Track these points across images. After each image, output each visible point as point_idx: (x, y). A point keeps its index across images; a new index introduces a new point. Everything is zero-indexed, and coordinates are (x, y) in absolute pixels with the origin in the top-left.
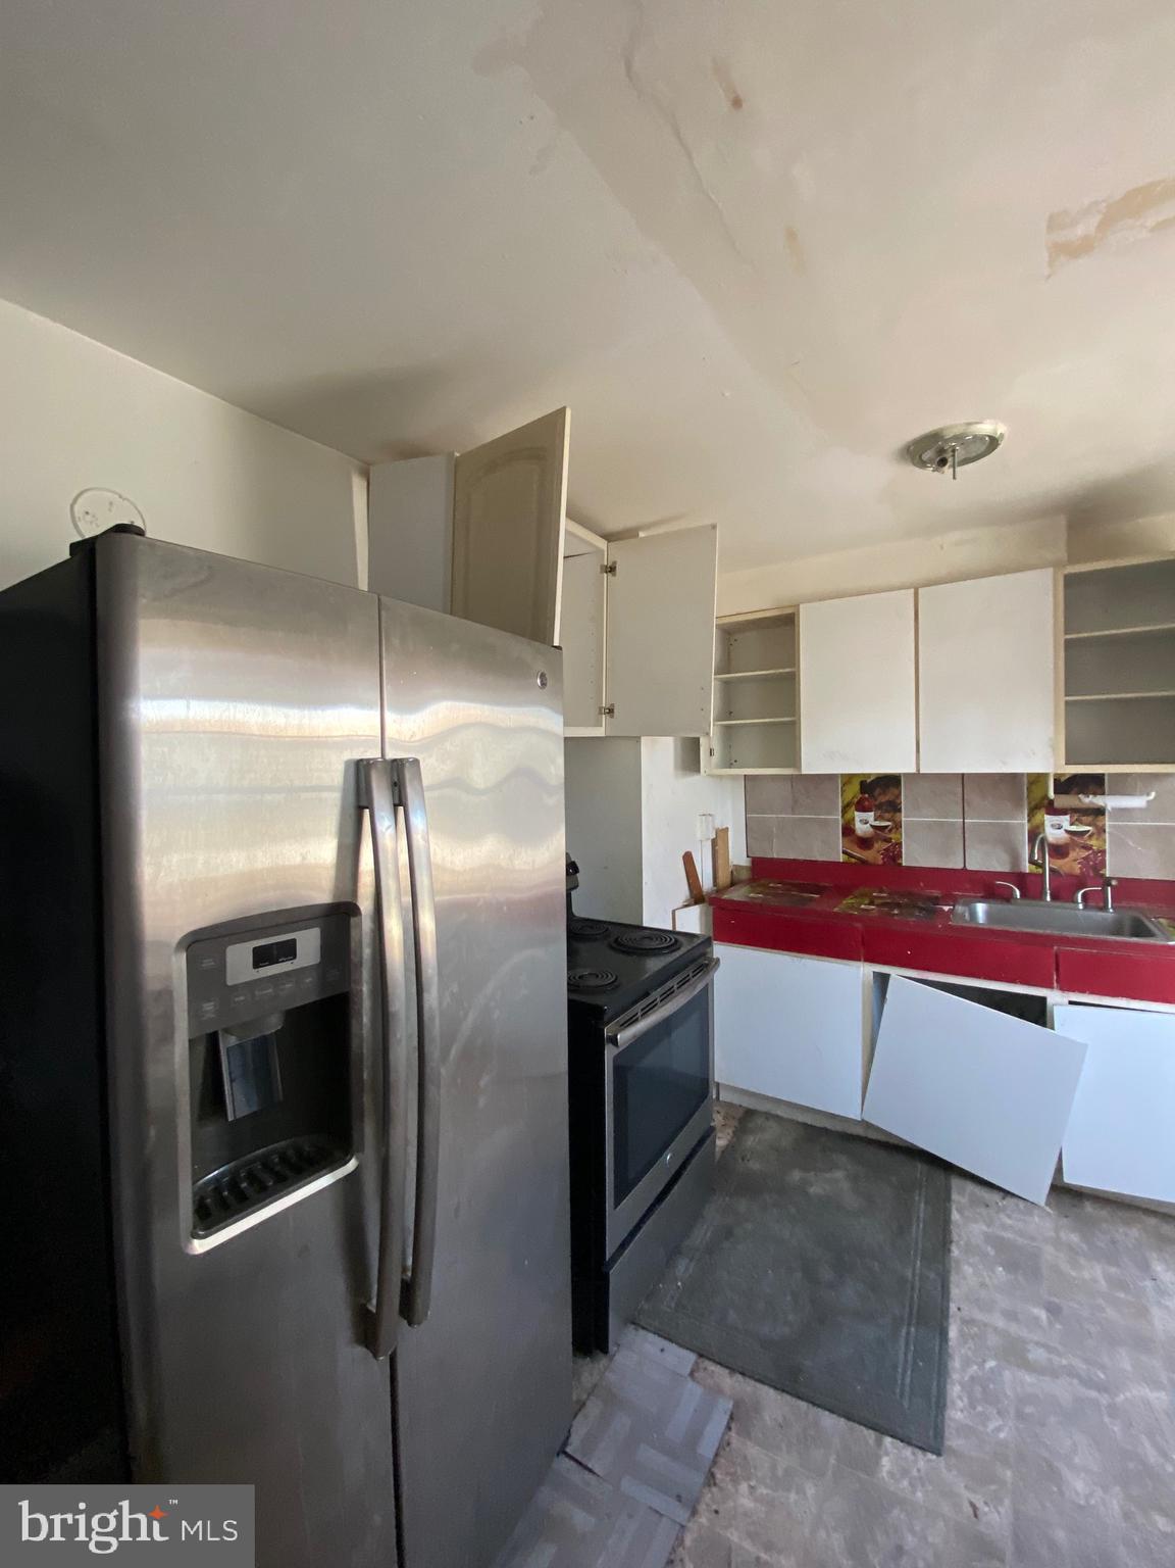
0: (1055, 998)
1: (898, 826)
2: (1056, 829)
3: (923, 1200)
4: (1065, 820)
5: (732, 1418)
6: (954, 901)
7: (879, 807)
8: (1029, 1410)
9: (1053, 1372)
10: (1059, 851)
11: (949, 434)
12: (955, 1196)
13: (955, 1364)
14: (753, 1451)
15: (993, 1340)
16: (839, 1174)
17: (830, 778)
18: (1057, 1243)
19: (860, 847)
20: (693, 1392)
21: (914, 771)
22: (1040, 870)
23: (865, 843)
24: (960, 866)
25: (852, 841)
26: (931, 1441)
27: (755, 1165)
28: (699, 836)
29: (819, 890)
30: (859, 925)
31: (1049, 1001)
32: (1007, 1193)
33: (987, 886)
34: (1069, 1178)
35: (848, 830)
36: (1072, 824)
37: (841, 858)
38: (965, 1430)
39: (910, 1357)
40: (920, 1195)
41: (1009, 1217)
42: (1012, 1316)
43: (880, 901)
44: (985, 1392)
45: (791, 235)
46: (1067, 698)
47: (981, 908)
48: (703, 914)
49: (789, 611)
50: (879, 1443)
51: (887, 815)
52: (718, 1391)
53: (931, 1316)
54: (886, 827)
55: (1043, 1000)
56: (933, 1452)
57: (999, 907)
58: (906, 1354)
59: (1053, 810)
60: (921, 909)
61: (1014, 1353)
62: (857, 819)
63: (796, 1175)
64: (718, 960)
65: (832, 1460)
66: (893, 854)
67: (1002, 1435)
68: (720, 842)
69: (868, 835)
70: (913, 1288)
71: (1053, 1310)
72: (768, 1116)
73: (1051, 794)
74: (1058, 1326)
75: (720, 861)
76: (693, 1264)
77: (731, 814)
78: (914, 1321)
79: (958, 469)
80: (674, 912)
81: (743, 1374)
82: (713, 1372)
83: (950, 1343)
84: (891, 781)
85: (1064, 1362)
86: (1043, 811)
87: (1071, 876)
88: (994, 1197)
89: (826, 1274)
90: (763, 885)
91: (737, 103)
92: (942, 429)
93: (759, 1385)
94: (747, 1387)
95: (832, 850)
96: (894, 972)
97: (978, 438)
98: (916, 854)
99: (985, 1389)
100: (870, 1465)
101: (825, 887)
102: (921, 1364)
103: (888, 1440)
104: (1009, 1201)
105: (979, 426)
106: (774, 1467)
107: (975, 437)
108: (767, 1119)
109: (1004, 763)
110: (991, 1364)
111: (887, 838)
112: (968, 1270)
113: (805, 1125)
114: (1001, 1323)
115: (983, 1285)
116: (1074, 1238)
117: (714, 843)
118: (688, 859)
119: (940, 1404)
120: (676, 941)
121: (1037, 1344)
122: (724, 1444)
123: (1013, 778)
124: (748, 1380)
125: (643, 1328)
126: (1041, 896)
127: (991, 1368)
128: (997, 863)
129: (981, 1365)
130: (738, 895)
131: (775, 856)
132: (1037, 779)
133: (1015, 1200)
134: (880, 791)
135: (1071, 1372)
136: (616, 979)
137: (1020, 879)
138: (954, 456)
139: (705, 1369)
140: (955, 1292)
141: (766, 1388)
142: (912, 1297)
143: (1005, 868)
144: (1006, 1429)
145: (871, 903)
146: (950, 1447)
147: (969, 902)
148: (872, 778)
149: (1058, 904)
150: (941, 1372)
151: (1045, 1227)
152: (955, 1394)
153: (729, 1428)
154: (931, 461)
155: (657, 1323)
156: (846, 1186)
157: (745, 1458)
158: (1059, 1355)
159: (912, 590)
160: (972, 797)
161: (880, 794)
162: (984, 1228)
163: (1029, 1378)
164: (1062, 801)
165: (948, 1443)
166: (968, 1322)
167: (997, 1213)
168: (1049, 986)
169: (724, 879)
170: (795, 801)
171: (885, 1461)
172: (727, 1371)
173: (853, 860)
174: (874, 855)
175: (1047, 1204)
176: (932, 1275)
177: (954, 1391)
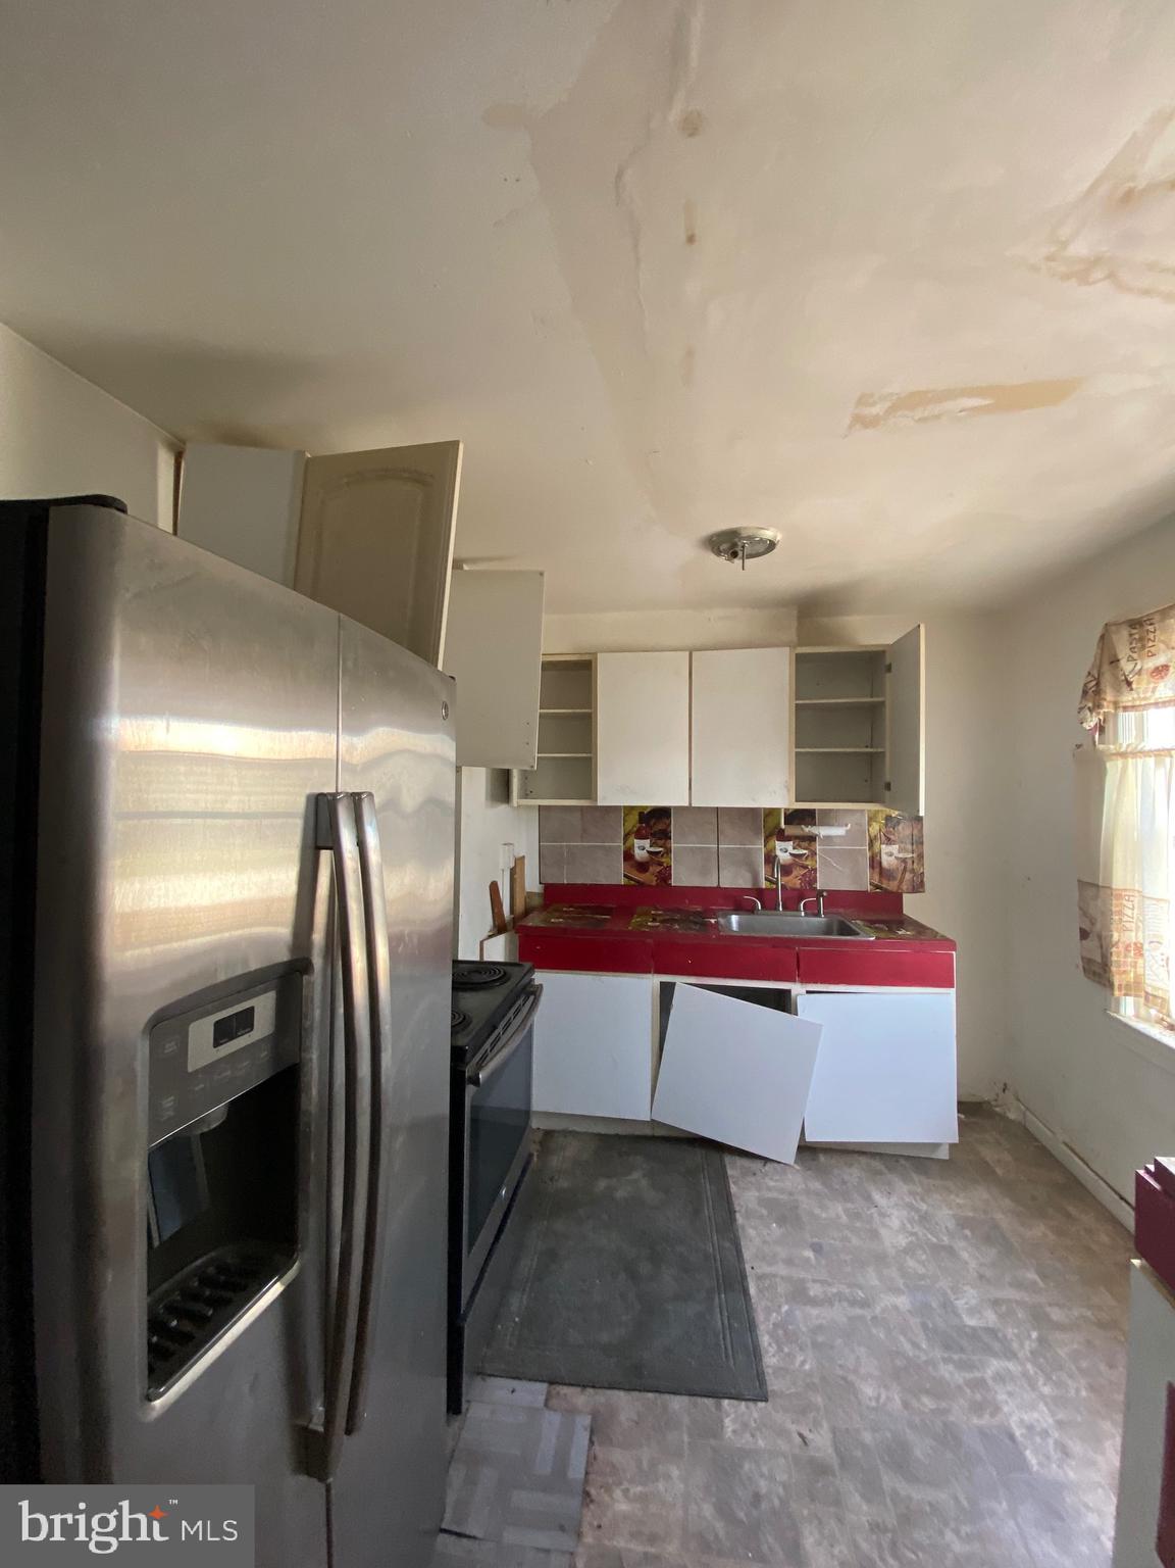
0: (797, 989)
1: (668, 851)
2: (784, 851)
3: (707, 1180)
4: (789, 845)
5: (592, 1432)
6: (714, 915)
7: (653, 835)
8: (820, 1339)
9: (828, 1301)
10: (786, 870)
11: (744, 534)
12: (730, 1172)
13: (760, 1316)
14: (617, 1456)
15: (782, 1288)
16: (635, 1175)
17: (615, 809)
18: (807, 1192)
19: (640, 872)
20: (552, 1420)
21: (687, 804)
22: (774, 886)
23: (642, 867)
24: (715, 885)
25: (632, 867)
26: (758, 1392)
27: (563, 1183)
28: (501, 866)
29: (608, 911)
30: (649, 941)
31: (793, 993)
32: (766, 1160)
33: (736, 900)
34: (809, 1138)
35: (628, 856)
36: (794, 848)
37: (623, 881)
38: (778, 1370)
39: (726, 1322)
40: (704, 1178)
41: (771, 1179)
42: (789, 1262)
43: (662, 918)
44: (786, 1334)
45: (690, 354)
46: (799, 750)
47: (734, 918)
48: (509, 943)
49: (587, 658)
50: (719, 1407)
51: (661, 842)
52: (572, 1412)
53: (733, 1280)
54: (660, 852)
55: (789, 991)
56: (762, 1401)
57: (747, 917)
58: (722, 1320)
59: (782, 836)
60: (696, 923)
61: (799, 1294)
62: (636, 845)
63: (602, 1184)
64: (541, 985)
65: (686, 1438)
66: (665, 876)
67: (807, 1367)
68: (518, 870)
69: (644, 860)
70: (715, 1260)
71: (817, 1249)
72: (566, 1133)
73: (783, 826)
74: (823, 1262)
75: (518, 889)
76: (525, 1297)
77: (526, 844)
78: (722, 1289)
79: (746, 561)
80: (482, 943)
81: (593, 1387)
82: (565, 1395)
83: (753, 1301)
84: (662, 813)
85: (835, 1290)
86: (775, 838)
87: (794, 890)
88: (756, 1165)
89: (645, 1268)
90: (556, 911)
91: (691, 239)
92: (740, 528)
93: (609, 1392)
94: (601, 1397)
95: (615, 874)
96: (680, 981)
97: (762, 540)
98: (683, 876)
99: (786, 1333)
100: (716, 1431)
101: (612, 908)
102: (736, 1325)
103: (726, 1402)
104: (769, 1166)
105: (762, 532)
106: (639, 1462)
107: (761, 539)
108: (565, 1137)
109: (754, 800)
110: (785, 1308)
111: (658, 863)
112: (752, 1232)
113: (600, 1136)
114: (782, 1270)
115: (765, 1242)
116: (816, 1185)
117: (513, 872)
118: (494, 888)
119: (756, 1353)
120: (505, 973)
121: (814, 1281)
122: (591, 1459)
123: (753, 811)
124: (600, 1391)
125: (490, 1375)
126: (776, 908)
127: (786, 1312)
128: (744, 882)
129: (779, 1313)
130: (534, 921)
131: (565, 882)
132: (771, 813)
133: (776, 1165)
134: (655, 821)
135: (840, 1297)
136: (464, 1019)
137: (759, 893)
138: (743, 551)
139: (558, 1393)
140: (747, 1254)
141: (616, 1392)
142: (717, 1270)
143: (749, 885)
144: (809, 1361)
145: (654, 920)
146: (774, 1391)
147: (726, 915)
148: (648, 810)
149: (788, 913)
150: (752, 1327)
151: (795, 1182)
152: (766, 1344)
153: (591, 1442)
154: (725, 552)
155: (503, 1366)
156: (644, 1183)
157: (614, 1466)
158: (830, 1285)
159: (688, 653)
160: (725, 827)
161: (655, 824)
162: (757, 1194)
163: (814, 1312)
164: (790, 830)
165: (770, 1388)
166: (760, 1278)
167: (763, 1178)
168: (791, 979)
169: (520, 907)
170: (584, 830)
171: (727, 1421)
172: (579, 1389)
173: (633, 883)
174: (649, 878)
175: (795, 1162)
176: (727, 1244)
177: (765, 1340)
